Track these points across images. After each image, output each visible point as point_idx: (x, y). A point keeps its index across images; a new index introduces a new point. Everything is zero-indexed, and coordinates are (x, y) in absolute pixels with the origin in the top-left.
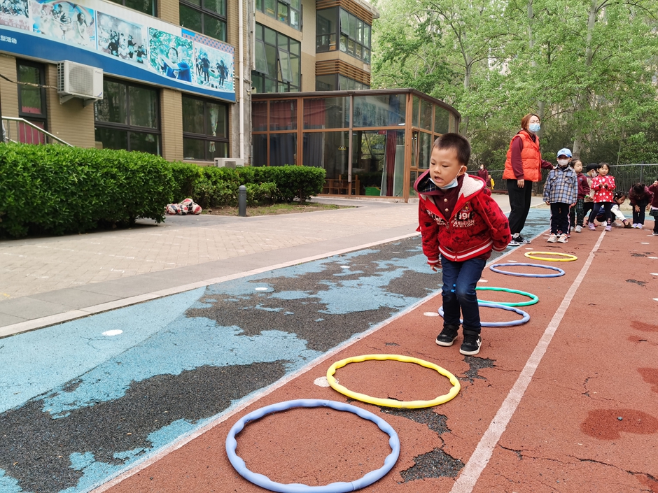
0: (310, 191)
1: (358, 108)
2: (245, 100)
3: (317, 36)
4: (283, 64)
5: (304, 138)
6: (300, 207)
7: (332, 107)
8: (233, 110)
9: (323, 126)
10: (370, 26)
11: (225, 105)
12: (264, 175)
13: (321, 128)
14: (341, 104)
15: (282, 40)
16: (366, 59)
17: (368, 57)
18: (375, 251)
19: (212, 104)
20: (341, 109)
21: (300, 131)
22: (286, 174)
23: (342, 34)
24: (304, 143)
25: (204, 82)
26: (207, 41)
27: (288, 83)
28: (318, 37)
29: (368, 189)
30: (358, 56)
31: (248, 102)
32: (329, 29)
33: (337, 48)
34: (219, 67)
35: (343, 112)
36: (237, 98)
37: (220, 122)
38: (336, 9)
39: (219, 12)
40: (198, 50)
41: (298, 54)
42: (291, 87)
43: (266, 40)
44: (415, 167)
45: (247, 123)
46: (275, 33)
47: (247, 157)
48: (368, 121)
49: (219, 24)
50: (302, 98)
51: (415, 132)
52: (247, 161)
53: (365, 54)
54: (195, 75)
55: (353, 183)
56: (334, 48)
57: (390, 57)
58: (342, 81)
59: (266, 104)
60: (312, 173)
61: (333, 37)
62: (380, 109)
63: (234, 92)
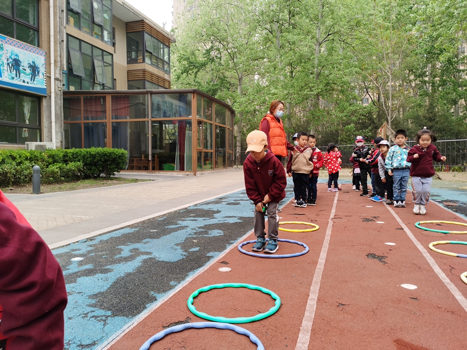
0: (114, 168)
1: (158, 105)
2: (56, 94)
3: (127, 52)
4: (98, 70)
5: (113, 127)
6: (105, 182)
7: (137, 103)
8: (44, 103)
9: (128, 117)
10: (169, 47)
11: (37, 99)
12: (73, 156)
13: (126, 118)
14: (145, 101)
15: (97, 52)
16: (166, 71)
17: (168, 69)
18: (133, 230)
19: (25, 97)
20: (144, 105)
21: (109, 120)
22: (92, 155)
23: (147, 51)
24: (113, 130)
25: (16, 78)
26: (18, 44)
27: (103, 84)
28: (129, 52)
29: (165, 166)
30: (161, 68)
31: (59, 96)
32: (137, 47)
33: (144, 61)
34: (30, 66)
35: (146, 107)
36: (48, 93)
37: (32, 111)
38: (141, 33)
39: (31, 23)
40: (10, 51)
41: (111, 63)
42: (105, 88)
43: (82, 51)
44: (201, 148)
45: (59, 113)
46: (90, 46)
47: (59, 141)
48: (168, 114)
49: (32, 32)
50: (110, 95)
51: (200, 123)
52: (59, 145)
53: (166, 67)
54: (6, 72)
55: (153, 160)
56: (141, 61)
57: (186, 71)
58: (148, 85)
59: (80, 100)
60: (114, 153)
61: (140, 53)
62: (176, 106)
63: (45, 87)
